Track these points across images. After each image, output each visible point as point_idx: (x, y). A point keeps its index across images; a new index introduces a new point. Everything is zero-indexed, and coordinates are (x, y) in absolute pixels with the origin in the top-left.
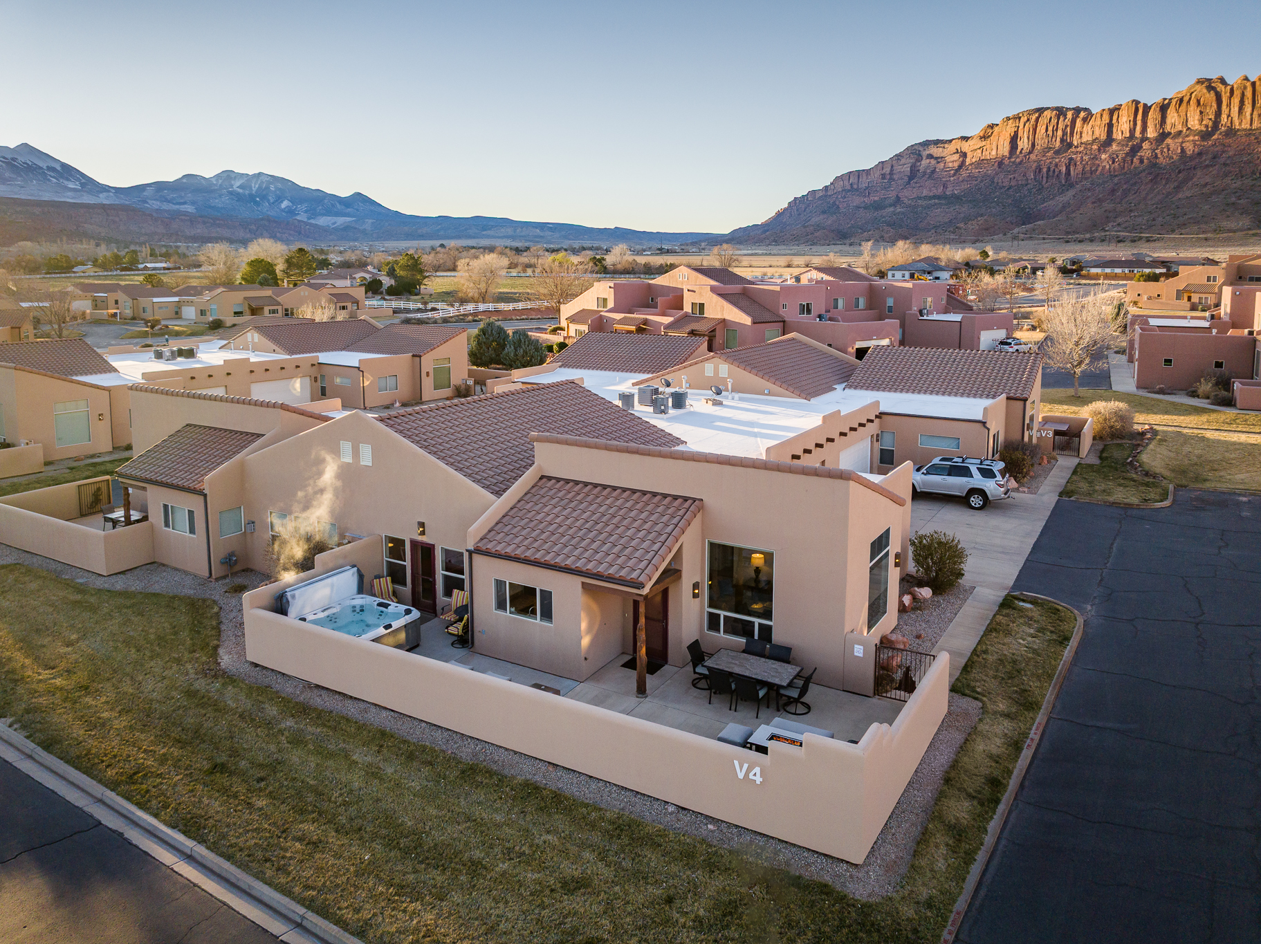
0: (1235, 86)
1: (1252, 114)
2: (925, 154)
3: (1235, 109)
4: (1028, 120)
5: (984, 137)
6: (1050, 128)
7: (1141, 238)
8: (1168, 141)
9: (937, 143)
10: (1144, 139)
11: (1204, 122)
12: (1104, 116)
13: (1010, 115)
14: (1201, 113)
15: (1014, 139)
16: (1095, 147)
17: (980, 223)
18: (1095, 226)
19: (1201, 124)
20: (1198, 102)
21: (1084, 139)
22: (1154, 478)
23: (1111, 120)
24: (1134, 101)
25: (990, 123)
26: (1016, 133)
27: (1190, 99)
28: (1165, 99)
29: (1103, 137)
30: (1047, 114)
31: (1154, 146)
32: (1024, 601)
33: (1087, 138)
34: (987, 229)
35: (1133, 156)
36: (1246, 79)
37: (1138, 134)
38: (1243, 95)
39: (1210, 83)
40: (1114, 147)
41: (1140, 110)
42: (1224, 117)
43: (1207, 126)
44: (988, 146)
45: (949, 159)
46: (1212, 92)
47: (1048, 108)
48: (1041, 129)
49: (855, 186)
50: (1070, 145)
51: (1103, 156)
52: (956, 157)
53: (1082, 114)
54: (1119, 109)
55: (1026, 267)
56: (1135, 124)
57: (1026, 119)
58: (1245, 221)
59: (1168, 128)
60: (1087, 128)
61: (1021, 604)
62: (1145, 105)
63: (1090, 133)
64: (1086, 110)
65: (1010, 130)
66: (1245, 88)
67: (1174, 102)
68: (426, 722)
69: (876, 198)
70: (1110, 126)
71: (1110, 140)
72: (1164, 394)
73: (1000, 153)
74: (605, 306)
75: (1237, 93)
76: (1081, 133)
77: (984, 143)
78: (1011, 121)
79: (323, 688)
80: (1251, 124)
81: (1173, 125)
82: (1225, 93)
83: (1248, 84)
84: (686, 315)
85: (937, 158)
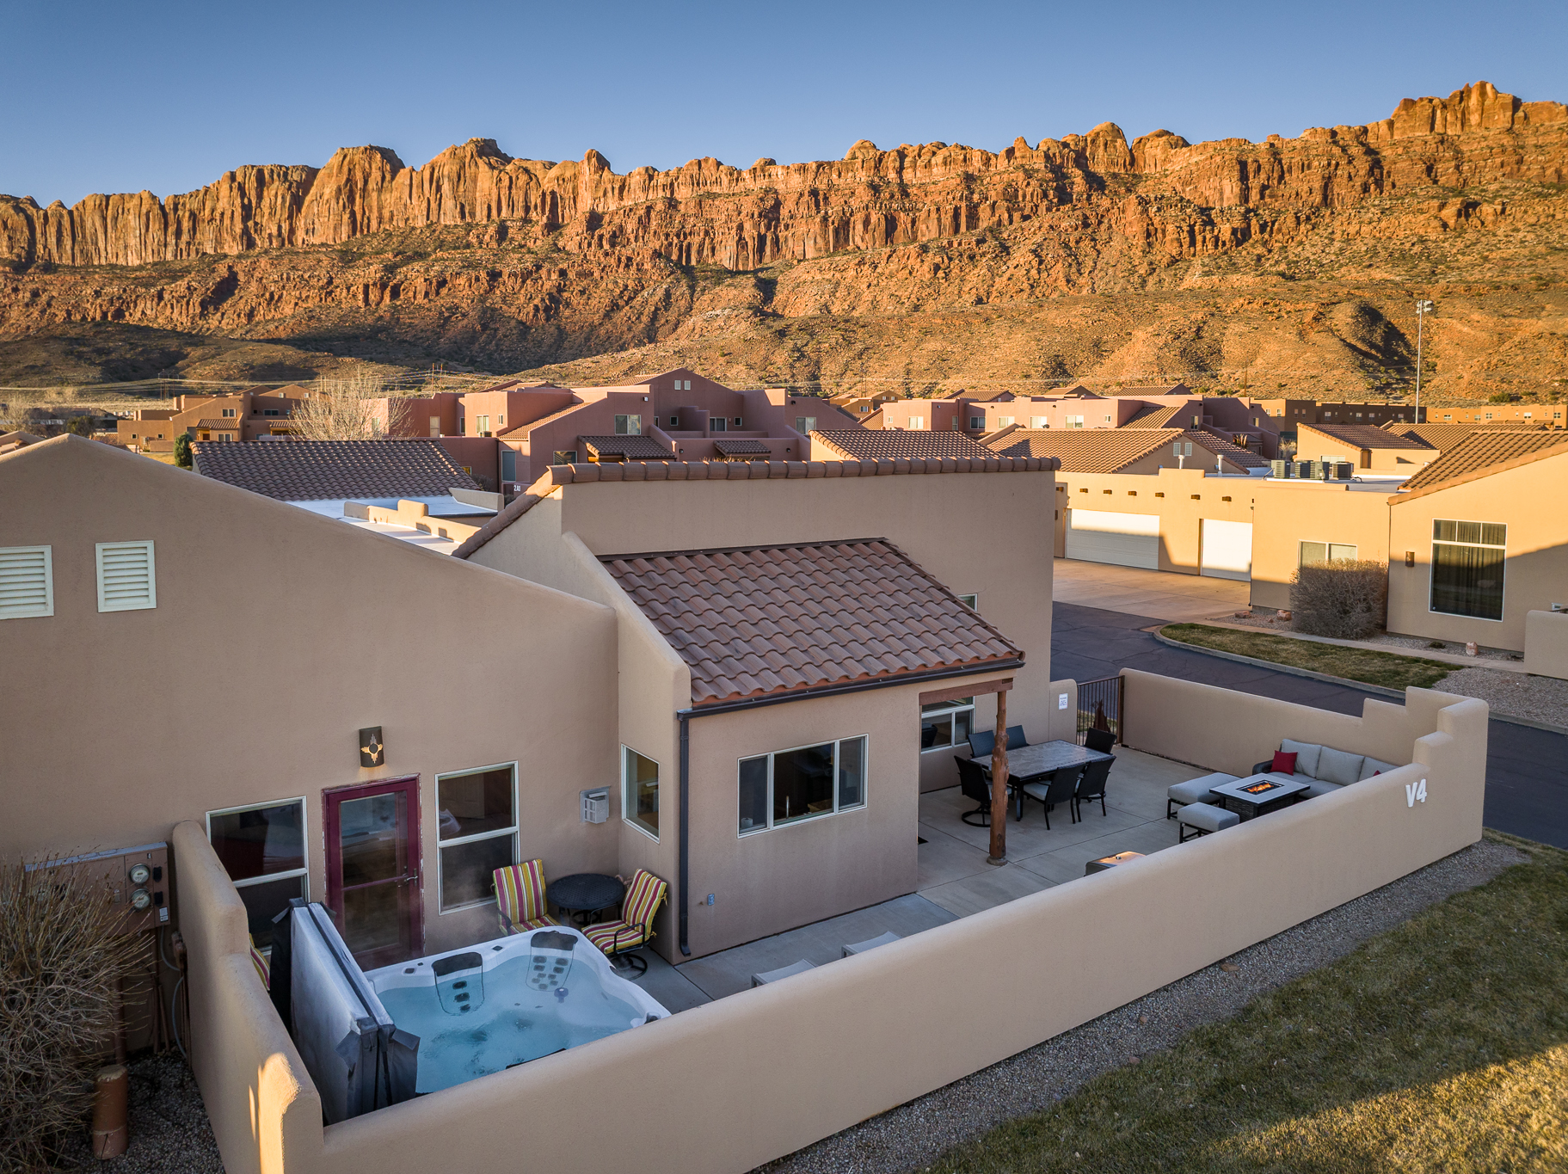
0: (49, 212)
1: (73, 249)
3: (52, 240)
11: (15, 251)
14: (10, 238)
19: (11, 253)
36: (61, 205)
38: (60, 224)
39: (18, 203)
42: (40, 247)
43: (19, 256)
46: (21, 214)
58: (95, 372)
66: (61, 216)
75: (52, 221)
80: (73, 261)
82: (38, 218)
83: (65, 212)
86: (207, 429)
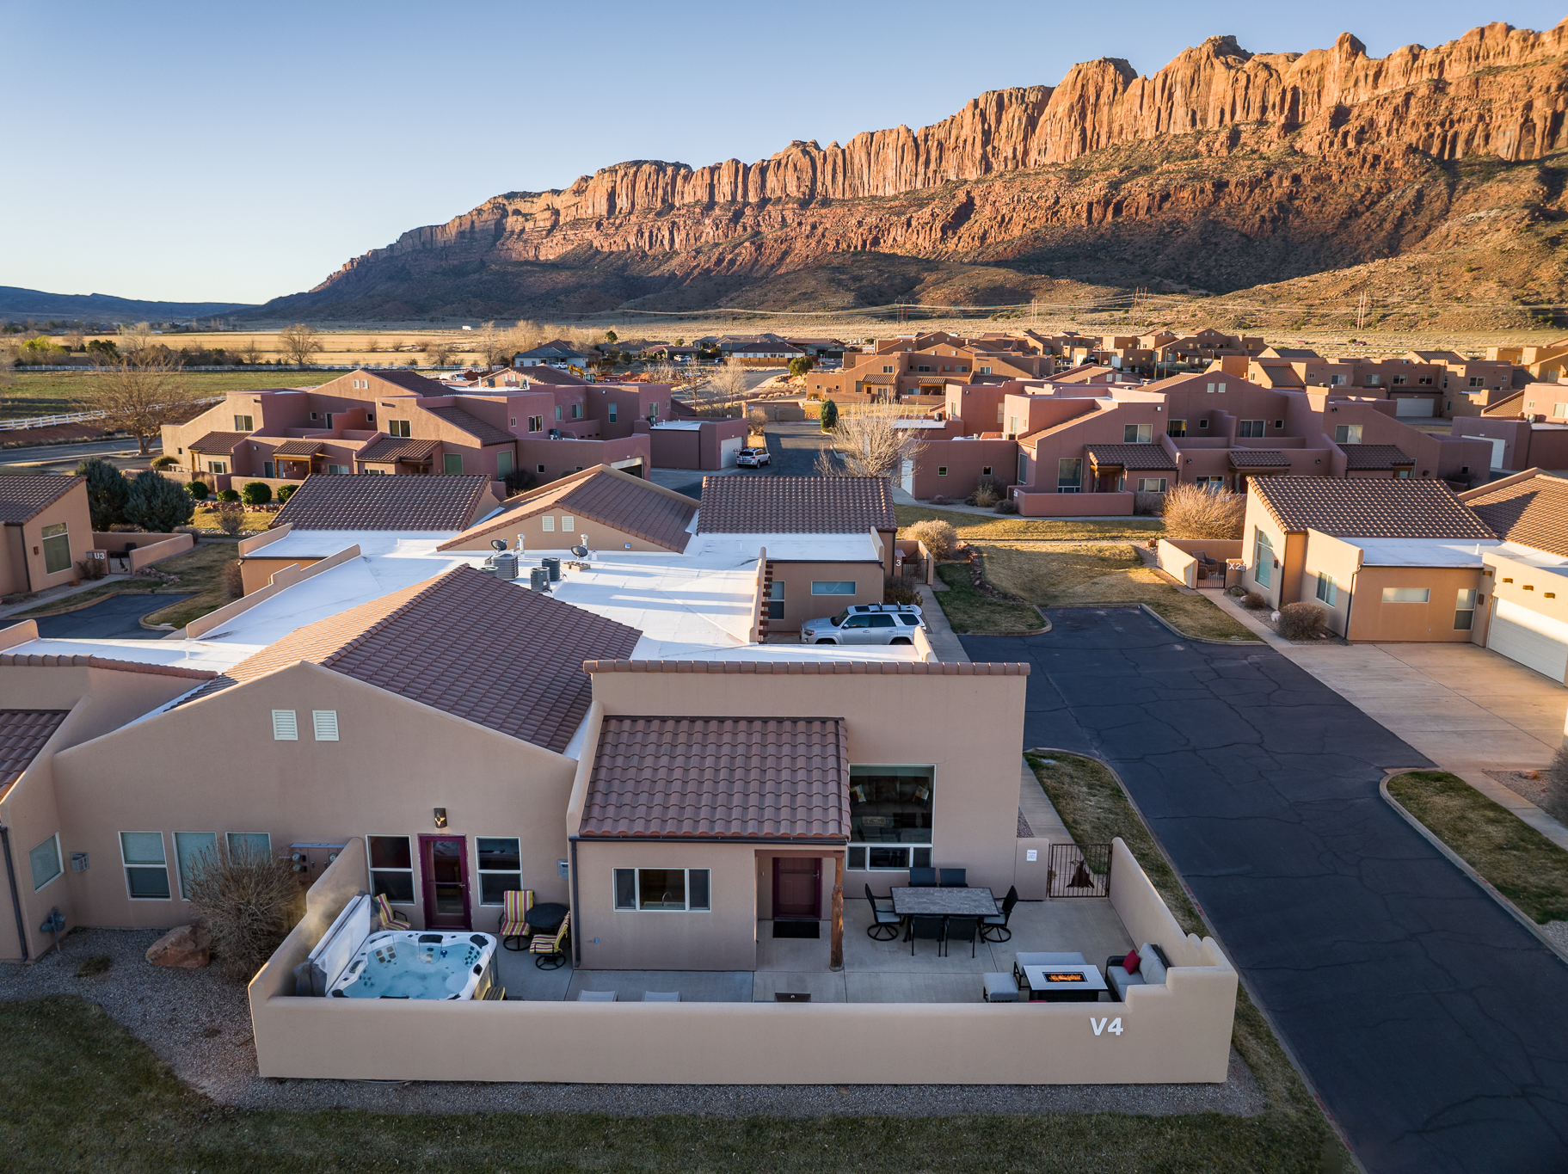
0: (828, 153)
1: (844, 184)
2: (510, 209)
3: (829, 177)
4: (626, 174)
5: (579, 192)
6: (650, 186)
7: (755, 316)
8: (769, 207)
9: (525, 195)
10: (746, 204)
11: (802, 189)
12: (705, 174)
13: (606, 167)
14: (798, 178)
15: (612, 196)
16: (698, 210)
17: (583, 296)
18: (706, 301)
19: (798, 191)
20: (795, 165)
21: (686, 201)
22: (1014, 600)
23: (712, 180)
24: (734, 160)
25: (583, 175)
26: (614, 188)
27: (787, 162)
28: (764, 161)
29: (706, 199)
30: (645, 167)
31: (756, 213)
32: (1044, 757)
33: (689, 199)
34: (591, 303)
35: (736, 223)
36: (837, 145)
37: (739, 198)
38: (835, 162)
39: (805, 147)
40: (717, 211)
41: (741, 170)
42: (819, 184)
43: (804, 193)
44: (583, 203)
45: (539, 216)
46: (807, 156)
47: (646, 162)
48: (640, 186)
49: (428, 246)
50: (672, 206)
51: (707, 221)
52: (547, 214)
53: (683, 171)
54: (720, 168)
55: (663, 352)
56: (736, 187)
57: (623, 172)
58: (849, 298)
59: (768, 193)
60: (688, 188)
61: (1045, 761)
62: (745, 165)
63: (692, 194)
64: (686, 166)
65: (606, 184)
66: (836, 155)
67: (772, 164)
68: (629, 1085)
69: (455, 262)
70: (712, 187)
71: (711, 205)
72: (946, 504)
73: (597, 211)
74: (249, 427)
75: (830, 160)
76: (683, 194)
77: (578, 199)
78: (607, 174)
79: (434, 1083)
80: (844, 195)
81: (773, 191)
82: (819, 159)
83: (839, 152)
84: (383, 437)
85: (525, 215)
86: (869, 383)
